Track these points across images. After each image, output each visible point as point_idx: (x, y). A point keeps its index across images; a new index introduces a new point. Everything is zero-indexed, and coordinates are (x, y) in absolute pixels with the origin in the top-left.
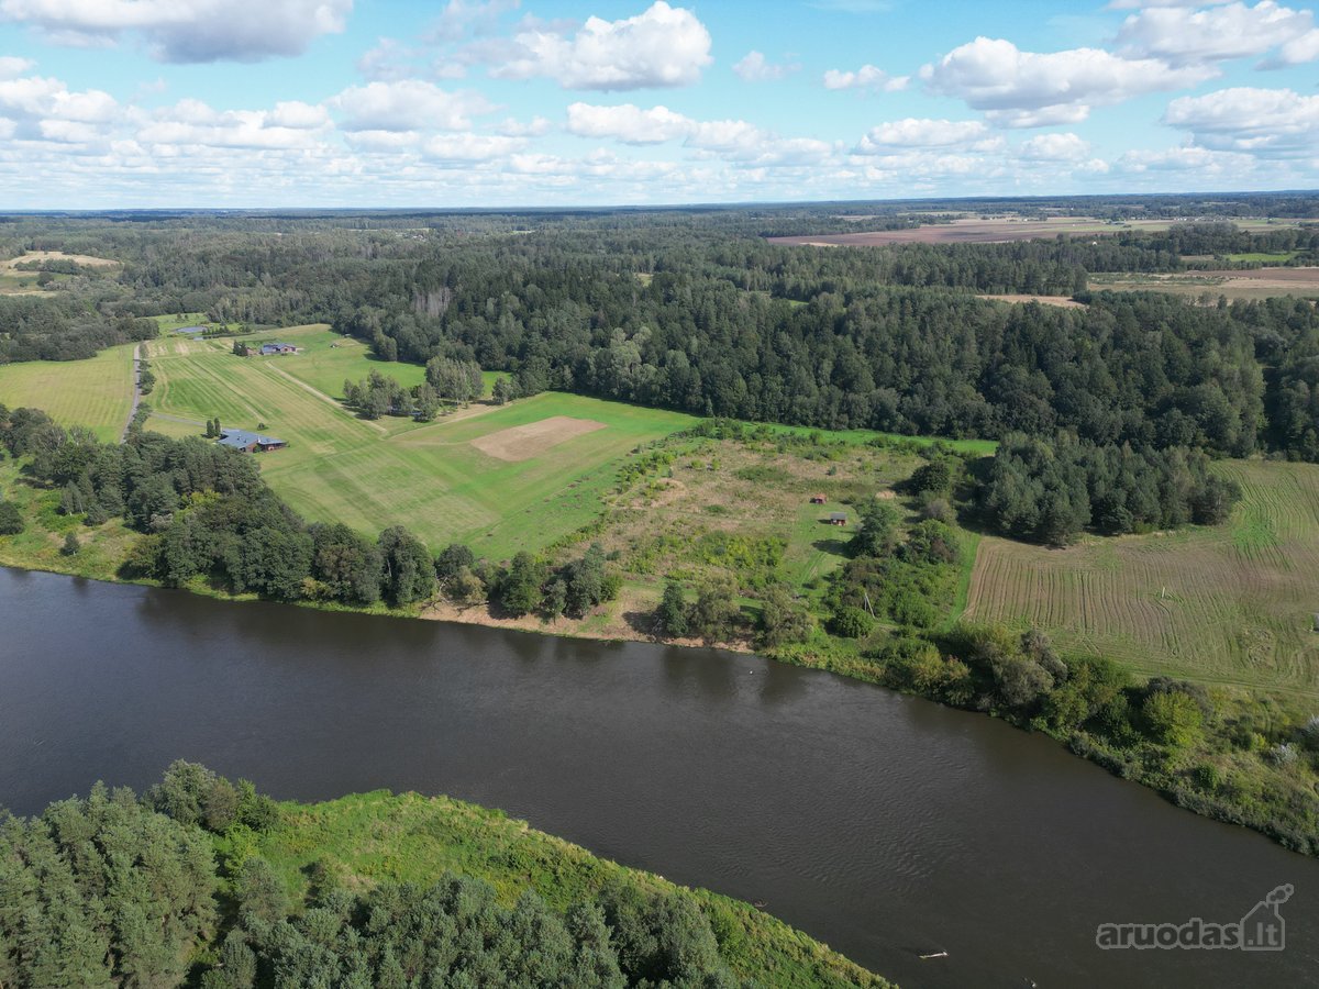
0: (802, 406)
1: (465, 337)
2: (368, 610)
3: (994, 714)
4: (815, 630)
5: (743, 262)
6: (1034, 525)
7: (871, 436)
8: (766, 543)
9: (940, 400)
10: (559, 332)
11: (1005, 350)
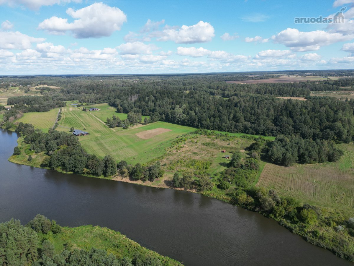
0: (224, 126)
1: (140, 107)
2: (99, 177)
3: (260, 213)
4: (214, 187)
5: (216, 88)
6: (280, 160)
7: (242, 134)
8: (206, 163)
9: (262, 125)
10: (163, 105)
11: (281, 112)
